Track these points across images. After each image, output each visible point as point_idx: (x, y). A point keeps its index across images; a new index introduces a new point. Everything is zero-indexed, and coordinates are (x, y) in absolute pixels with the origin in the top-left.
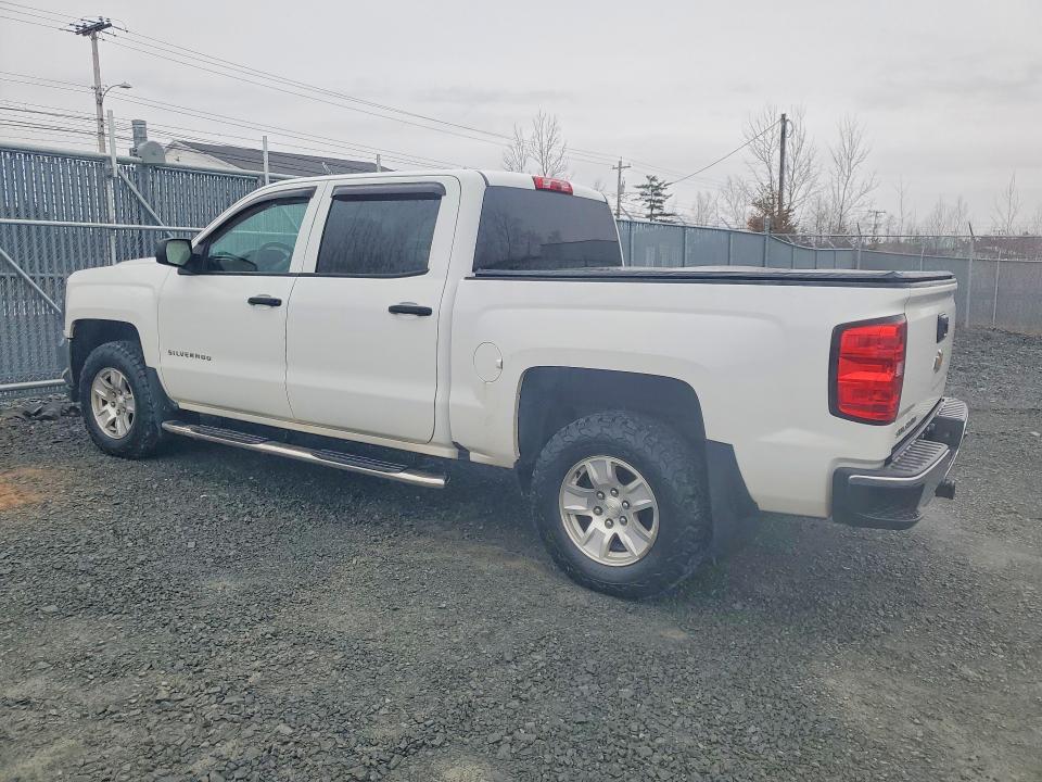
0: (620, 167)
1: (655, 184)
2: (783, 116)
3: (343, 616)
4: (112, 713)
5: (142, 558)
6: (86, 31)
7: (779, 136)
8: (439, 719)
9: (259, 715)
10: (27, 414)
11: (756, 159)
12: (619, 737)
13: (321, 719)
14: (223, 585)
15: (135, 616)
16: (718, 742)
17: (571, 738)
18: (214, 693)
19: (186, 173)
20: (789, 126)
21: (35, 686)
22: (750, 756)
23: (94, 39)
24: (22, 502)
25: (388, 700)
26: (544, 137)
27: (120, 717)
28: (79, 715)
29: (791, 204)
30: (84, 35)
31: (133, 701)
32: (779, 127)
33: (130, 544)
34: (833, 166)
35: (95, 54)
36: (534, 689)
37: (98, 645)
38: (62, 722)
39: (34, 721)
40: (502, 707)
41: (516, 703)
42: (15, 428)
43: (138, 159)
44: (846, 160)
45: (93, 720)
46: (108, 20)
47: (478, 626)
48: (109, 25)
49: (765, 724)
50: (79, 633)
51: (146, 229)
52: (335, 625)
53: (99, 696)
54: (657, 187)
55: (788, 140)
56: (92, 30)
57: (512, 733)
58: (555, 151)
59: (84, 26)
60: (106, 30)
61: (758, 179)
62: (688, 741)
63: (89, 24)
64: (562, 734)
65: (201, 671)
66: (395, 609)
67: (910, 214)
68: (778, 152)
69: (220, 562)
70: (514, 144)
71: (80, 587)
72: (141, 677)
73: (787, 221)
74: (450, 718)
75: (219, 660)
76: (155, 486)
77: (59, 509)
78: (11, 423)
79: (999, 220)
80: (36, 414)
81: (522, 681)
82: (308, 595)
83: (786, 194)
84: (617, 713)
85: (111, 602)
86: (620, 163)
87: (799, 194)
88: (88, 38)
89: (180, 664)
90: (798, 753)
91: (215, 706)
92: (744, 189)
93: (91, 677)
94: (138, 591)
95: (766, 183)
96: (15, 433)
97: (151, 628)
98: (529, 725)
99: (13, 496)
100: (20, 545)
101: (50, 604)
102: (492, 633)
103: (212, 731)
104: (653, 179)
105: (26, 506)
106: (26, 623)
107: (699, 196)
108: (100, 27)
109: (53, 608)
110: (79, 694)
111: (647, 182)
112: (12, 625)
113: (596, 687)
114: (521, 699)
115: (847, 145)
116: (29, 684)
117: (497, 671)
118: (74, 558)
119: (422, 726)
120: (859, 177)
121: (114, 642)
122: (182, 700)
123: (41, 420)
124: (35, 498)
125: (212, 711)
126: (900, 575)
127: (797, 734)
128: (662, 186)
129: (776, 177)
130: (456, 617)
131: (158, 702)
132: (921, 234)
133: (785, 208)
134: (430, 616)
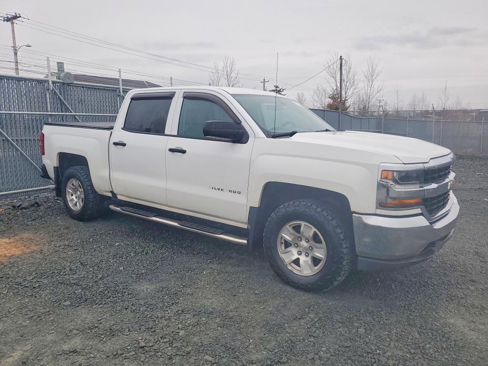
0: (264, 82)
1: (278, 89)
2: (341, 57)
3: (211, 300)
4: (121, 354)
5: (100, 276)
6: (8, 20)
7: (339, 66)
8: (280, 349)
9: (193, 352)
10: (14, 207)
11: (330, 77)
12: (368, 353)
13: (224, 352)
14: (145, 288)
15: (110, 305)
16: (415, 353)
17: (346, 355)
18: (167, 342)
19: (83, 87)
20: (343, 61)
21: (76, 342)
22: (433, 359)
23: (12, 23)
24: (29, 250)
25: (251, 341)
26: (228, 68)
27: (126, 356)
28: (105, 357)
29: (346, 97)
30: (7, 22)
31: (129, 348)
32: (339, 62)
33: (91, 269)
34: (365, 79)
35: (13, 31)
36: (318, 332)
37: (98, 321)
38: (98, 361)
39: (83, 361)
40: (306, 341)
41: (312, 339)
42: (9, 214)
43: (60, 81)
44: (371, 77)
45: (113, 358)
46: (19, 14)
47: (277, 302)
48: (20, 17)
49: (432, 343)
50: (86, 315)
51: (65, 115)
52: (209, 304)
53: (110, 346)
54: (279, 91)
55: (343, 68)
56: (11, 19)
57: (317, 354)
58: (233, 75)
59: (7, 17)
60: (18, 19)
61: (331, 86)
62: (400, 353)
63: (9, 16)
64: (341, 353)
65: (154, 331)
66: (235, 296)
67: (401, 101)
68: (339, 73)
69: (140, 277)
70: (214, 71)
71: (76, 292)
72: (126, 335)
73: (344, 105)
74: (285, 348)
75: (160, 325)
76: (91, 240)
77: (49, 253)
78: (8, 211)
79: (441, 103)
80: (18, 207)
81: (310, 328)
82: (189, 291)
83: (343, 93)
84: (362, 341)
85: (95, 298)
86: (264, 80)
87: (350, 92)
88: (9, 23)
89: (143, 328)
90: (454, 356)
91: (170, 348)
92: (324, 91)
93: (102, 336)
94: (106, 292)
95: (335, 88)
96: (11, 216)
97: (120, 311)
98: (324, 349)
99: (23, 247)
100: (38, 272)
101: (65, 301)
102: (285, 305)
103: (174, 361)
104: (277, 87)
105: (32, 252)
106: (57, 311)
107: (298, 95)
108: (15, 17)
109: (68, 303)
110: (100, 346)
111: (274, 88)
112: (51, 312)
113: (346, 329)
114: (314, 337)
115: (371, 70)
116: (73, 342)
117: (296, 323)
118: (67, 277)
119: (273, 353)
120: (377, 84)
121: (106, 318)
122: (152, 346)
123: (21, 209)
124: (35, 248)
125: (170, 351)
126: (458, 268)
127: (449, 347)
128: (281, 90)
129: (339, 85)
130: (265, 298)
131: (141, 347)
132: (399, 110)
133: (343, 99)
134: (253, 298)
